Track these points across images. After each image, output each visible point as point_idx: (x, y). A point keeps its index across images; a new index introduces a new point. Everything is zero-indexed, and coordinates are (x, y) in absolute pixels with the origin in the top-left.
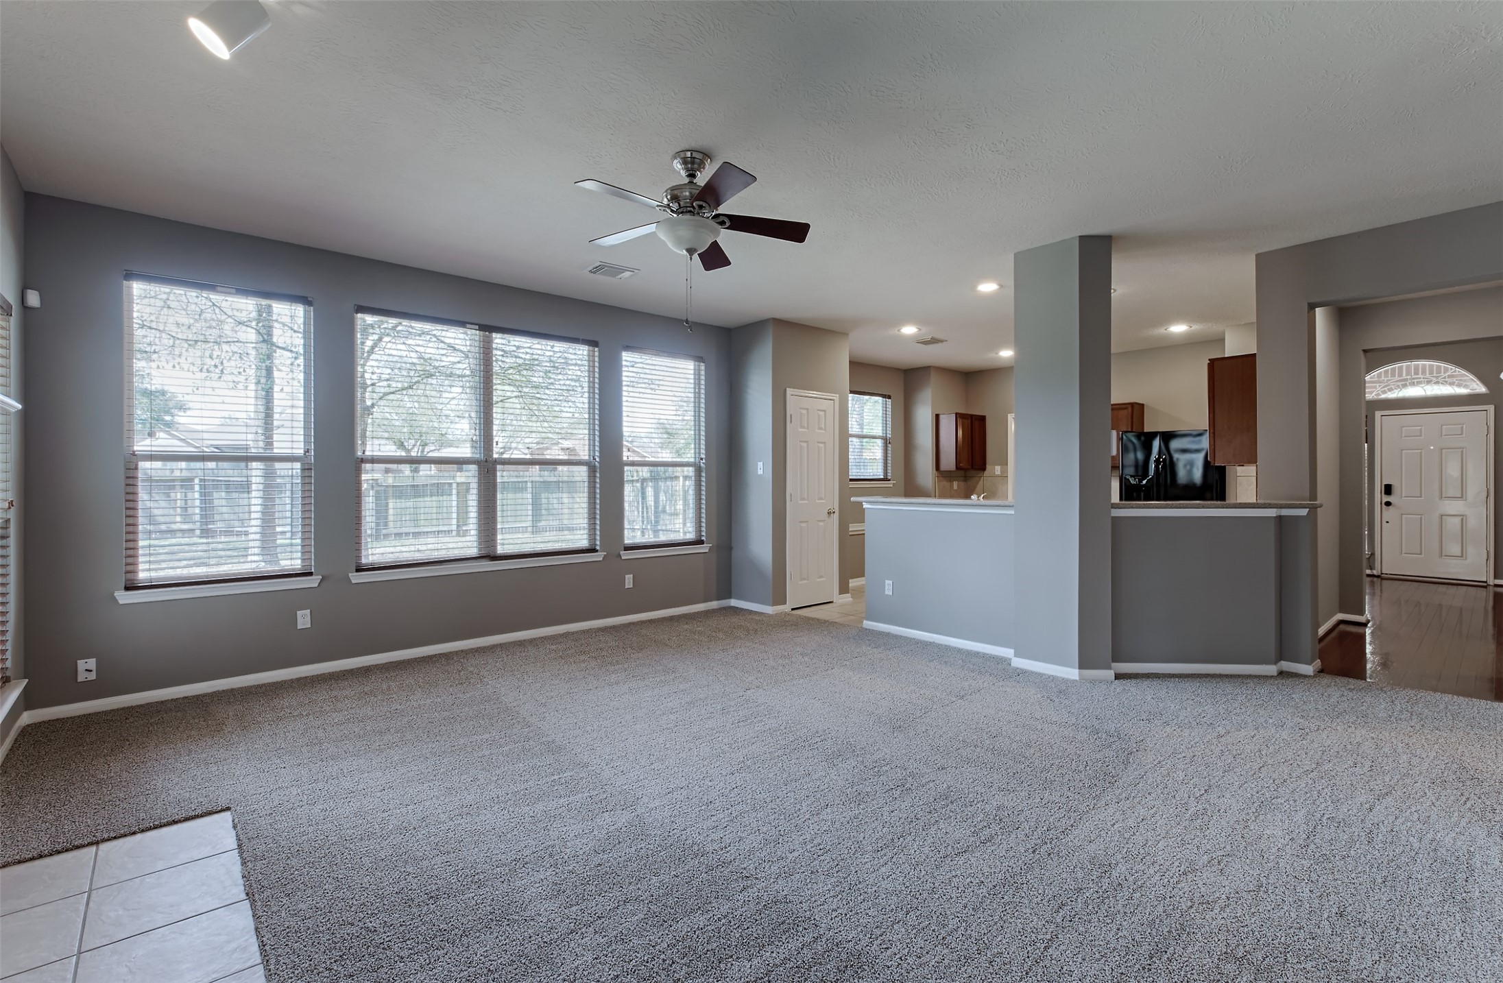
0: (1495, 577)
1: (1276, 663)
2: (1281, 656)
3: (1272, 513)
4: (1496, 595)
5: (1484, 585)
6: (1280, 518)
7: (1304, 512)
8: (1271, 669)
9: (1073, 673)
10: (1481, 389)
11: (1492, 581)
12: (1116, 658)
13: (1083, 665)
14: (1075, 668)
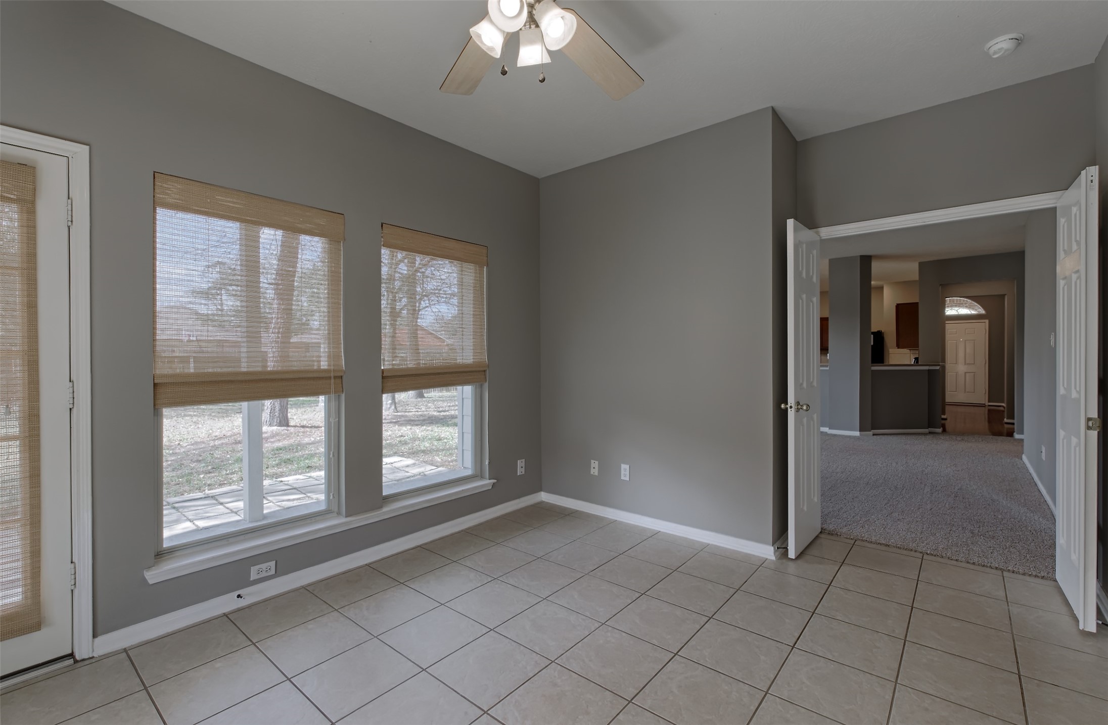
0: (989, 402)
1: (927, 429)
2: (929, 427)
3: (927, 368)
4: (989, 410)
5: (983, 406)
6: (929, 370)
7: (938, 368)
8: (927, 431)
9: (857, 433)
10: (983, 312)
11: (987, 404)
12: (873, 428)
13: (861, 430)
14: (857, 431)
